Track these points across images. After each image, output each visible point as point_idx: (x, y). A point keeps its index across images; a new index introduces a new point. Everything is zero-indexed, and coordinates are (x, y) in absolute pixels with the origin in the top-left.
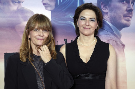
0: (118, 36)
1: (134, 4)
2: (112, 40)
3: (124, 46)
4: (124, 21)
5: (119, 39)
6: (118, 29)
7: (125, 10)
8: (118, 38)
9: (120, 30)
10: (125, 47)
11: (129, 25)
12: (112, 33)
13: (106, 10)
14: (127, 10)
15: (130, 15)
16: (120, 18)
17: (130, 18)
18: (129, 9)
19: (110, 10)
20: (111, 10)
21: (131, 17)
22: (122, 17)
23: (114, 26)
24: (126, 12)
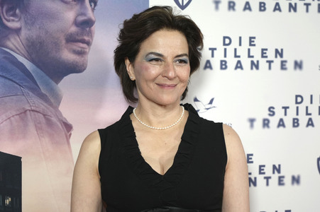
0: (52, 100)
1: (98, 3)
2: (33, 111)
3: (68, 127)
4: (68, 56)
5: (56, 108)
6: (51, 78)
7: (71, 23)
8: (51, 104)
9: (57, 82)
10: (73, 132)
11: (83, 66)
12: (35, 89)
13: (13, 20)
14: (76, 23)
15: (86, 38)
16: (57, 45)
17: (85, 46)
18: (81, 18)
19: (26, 23)
20: (31, 22)
21: (88, 43)
22: (64, 42)
23: (39, 70)
24: (74, 29)
